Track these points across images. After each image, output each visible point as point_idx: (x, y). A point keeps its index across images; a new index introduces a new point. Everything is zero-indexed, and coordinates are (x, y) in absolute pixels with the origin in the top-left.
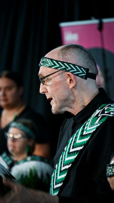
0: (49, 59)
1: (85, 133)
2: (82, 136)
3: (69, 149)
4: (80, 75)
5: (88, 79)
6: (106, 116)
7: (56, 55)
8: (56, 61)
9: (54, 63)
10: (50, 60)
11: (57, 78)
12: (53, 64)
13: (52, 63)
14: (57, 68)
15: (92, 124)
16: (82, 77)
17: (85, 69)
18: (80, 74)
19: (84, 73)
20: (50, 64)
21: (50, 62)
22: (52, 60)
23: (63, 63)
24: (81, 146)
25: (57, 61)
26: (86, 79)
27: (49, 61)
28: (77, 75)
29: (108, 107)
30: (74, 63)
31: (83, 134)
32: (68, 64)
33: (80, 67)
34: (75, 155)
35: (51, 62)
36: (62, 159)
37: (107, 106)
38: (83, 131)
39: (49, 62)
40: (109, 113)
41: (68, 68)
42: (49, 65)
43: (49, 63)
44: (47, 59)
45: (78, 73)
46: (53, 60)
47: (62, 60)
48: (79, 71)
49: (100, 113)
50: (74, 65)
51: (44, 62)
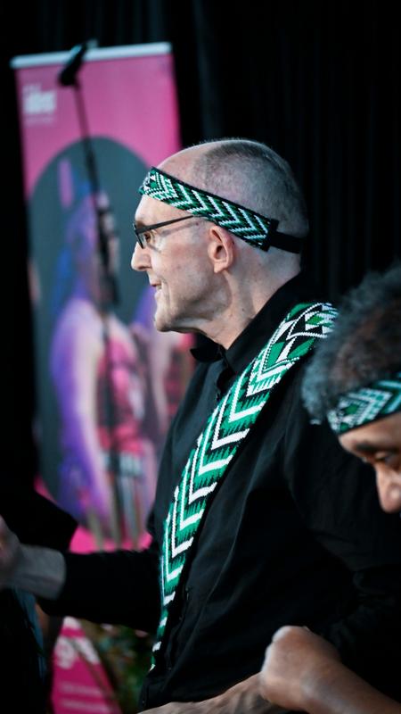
0: (167, 176)
1: (250, 392)
2: (245, 400)
3: (211, 440)
4: (249, 237)
5: (273, 249)
6: (310, 338)
7: (190, 168)
8: (186, 185)
9: (179, 192)
10: (169, 181)
11: (184, 236)
12: (175, 196)
13: (173, 190)
14: (185, 208)
15: (270, 365)
16: (254, 243)
17: (265, 220)
18: (250, 233)
19: (263, 233)
20: (167, 191)
21: (168, 188)
22: (174, 181)
23: (204, 194)
24: (243, 429)
25: (189, 188)
26: (265, 248)
27: (166, 183)
28: (241, 236)
29: (313, 314)
30: (237, 199)
31: (246, 393)
32: (220, 200)
33: (252, 214)
34: (226, 458)
35: (171, 186)
36: (190, 470)
37: (311, 311)
38: (245, 387)
39: (165, 186)
40: (318, 330)
41: (216, 212)
42: (164, 195)
43: (166, 189)
44: (162, 177)
45: (243, 229)
46: (178, 182)
47: (203, 187)
48: (248, 226)
49: (291, 331)
50: (236, 206)
51: (153, 184)
